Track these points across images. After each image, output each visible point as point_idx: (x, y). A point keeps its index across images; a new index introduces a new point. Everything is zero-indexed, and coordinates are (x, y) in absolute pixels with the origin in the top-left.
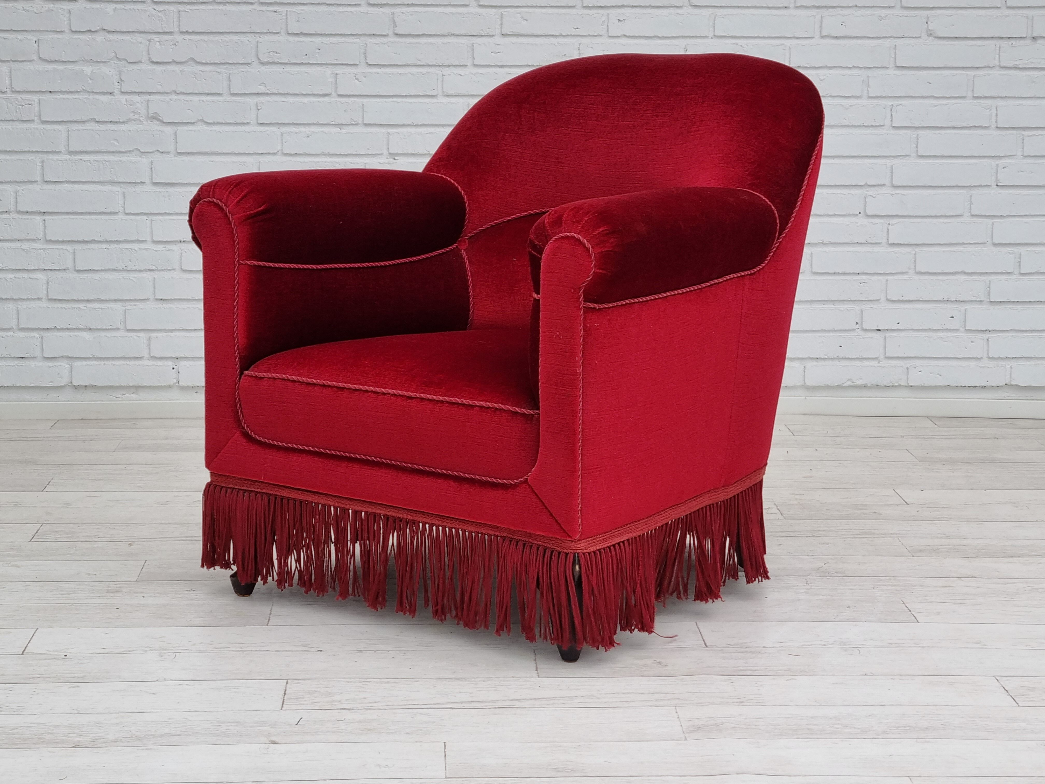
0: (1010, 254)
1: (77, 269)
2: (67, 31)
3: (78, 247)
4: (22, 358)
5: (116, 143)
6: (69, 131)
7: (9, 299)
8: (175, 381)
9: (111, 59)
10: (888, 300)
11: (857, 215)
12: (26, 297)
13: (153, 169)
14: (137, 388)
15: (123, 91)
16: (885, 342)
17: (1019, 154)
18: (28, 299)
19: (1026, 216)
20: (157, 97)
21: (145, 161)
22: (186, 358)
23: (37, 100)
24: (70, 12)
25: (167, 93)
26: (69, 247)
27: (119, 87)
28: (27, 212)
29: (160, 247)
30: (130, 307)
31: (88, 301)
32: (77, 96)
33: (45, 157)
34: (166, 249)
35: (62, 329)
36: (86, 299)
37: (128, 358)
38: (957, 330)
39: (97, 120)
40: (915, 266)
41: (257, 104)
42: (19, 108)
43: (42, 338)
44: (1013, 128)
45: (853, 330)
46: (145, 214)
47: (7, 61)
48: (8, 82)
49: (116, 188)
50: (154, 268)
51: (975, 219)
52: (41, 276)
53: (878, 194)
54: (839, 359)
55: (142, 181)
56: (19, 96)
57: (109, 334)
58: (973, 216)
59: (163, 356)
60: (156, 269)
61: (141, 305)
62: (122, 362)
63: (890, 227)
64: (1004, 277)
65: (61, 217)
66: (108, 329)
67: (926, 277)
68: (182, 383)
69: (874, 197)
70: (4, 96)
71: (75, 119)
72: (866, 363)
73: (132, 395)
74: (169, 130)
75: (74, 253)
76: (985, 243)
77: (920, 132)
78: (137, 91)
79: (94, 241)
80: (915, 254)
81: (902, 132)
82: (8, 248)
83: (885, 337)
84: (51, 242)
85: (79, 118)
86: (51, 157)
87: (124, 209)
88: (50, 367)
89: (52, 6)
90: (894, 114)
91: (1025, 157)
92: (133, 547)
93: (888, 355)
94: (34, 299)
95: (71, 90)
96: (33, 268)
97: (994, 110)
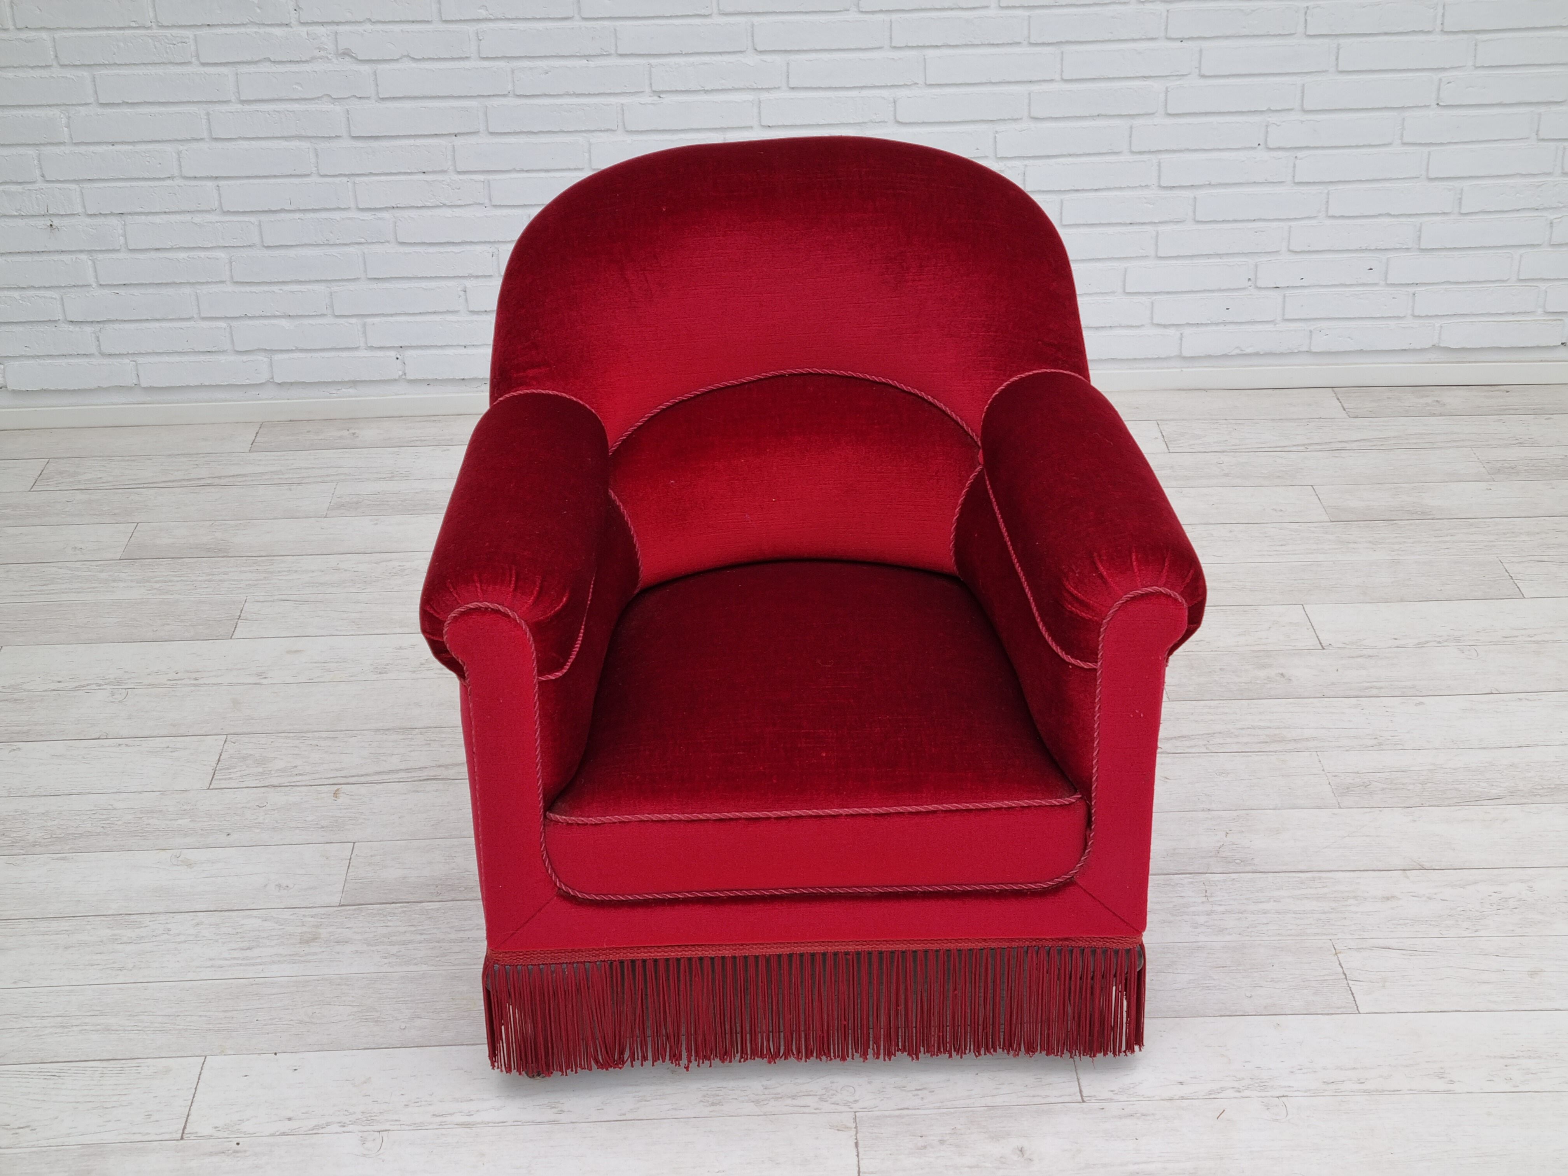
0: (1449, 190)
1: (266, 244)
3: (264, 218)
4: (209, 352)
5: (300, 88)
6: (237, 75)
7: (184, 283)
8: (400, 373)
10: (1289, 251)
11: (1255, 148)
12: (205, 281)
13: (350, 119)
14: (354, 383)
15: (302, 21)
16: (1284, 302)
17: (1470, 64)
18: (208, 283)
20: (347, 28)
21: (338, 108)
22: (412, 346)
23: (191, 36)
25: (360, 22)
26: (253, 219)
27: (297, 16)
28: (195, 177)
29: (368, 216)
30: (336, 289)
31: (284, 283)
32: (243, 30)
33: (210, 108)
34: (376, 217)
35: (254, 317)
36: (281, 280)
37: (340, 348)
38: (1376, 284)
39: (272, 59)
40: (1327, 208)
41: (477, 33)
42: (170, 47)
43: (231, 329)
44: (1464, 32)
45: (1244, 289)
46: (345, 175)
48: (152, 14)
49: (305, 145)
50: (363, 240)
51: (1406, 148)
52: (221, 254)
53: (1284, 122)
54: (1225, 323)
55: (338, 135)
56: (168, 32)
57: (313, 321)
59: (383, 345)
60: (365, 241)
61: (350, 286)
62: (333, 354)
63: (1297, 162)
64: (1439, 218)
66: (312, 316)
67: (1341, 222)
68: (410, 376)
70: (149, 32)
71: (244, 59)
72: (1259, 327)
73: (349, 390)
74: (366, 68)
76: (1418, 177)
77: (1342, 41)
78: (320, 21)
79: (283, 211)
80: (1328, 194)
81: (1318, 41)
82: (176, 223)
83: (1284, 296)
84: (228, 213)
85: (248, 58)
86: (218, 107)
87: (318, 170)
88: (244, 362)
90: (1309, 18)
91: (1477, 68)
92: (339, 801)
93: (1287, 317)
94: (216, 283)
95: (235, 23)
96: (210, 245)
97: (1440, 10)
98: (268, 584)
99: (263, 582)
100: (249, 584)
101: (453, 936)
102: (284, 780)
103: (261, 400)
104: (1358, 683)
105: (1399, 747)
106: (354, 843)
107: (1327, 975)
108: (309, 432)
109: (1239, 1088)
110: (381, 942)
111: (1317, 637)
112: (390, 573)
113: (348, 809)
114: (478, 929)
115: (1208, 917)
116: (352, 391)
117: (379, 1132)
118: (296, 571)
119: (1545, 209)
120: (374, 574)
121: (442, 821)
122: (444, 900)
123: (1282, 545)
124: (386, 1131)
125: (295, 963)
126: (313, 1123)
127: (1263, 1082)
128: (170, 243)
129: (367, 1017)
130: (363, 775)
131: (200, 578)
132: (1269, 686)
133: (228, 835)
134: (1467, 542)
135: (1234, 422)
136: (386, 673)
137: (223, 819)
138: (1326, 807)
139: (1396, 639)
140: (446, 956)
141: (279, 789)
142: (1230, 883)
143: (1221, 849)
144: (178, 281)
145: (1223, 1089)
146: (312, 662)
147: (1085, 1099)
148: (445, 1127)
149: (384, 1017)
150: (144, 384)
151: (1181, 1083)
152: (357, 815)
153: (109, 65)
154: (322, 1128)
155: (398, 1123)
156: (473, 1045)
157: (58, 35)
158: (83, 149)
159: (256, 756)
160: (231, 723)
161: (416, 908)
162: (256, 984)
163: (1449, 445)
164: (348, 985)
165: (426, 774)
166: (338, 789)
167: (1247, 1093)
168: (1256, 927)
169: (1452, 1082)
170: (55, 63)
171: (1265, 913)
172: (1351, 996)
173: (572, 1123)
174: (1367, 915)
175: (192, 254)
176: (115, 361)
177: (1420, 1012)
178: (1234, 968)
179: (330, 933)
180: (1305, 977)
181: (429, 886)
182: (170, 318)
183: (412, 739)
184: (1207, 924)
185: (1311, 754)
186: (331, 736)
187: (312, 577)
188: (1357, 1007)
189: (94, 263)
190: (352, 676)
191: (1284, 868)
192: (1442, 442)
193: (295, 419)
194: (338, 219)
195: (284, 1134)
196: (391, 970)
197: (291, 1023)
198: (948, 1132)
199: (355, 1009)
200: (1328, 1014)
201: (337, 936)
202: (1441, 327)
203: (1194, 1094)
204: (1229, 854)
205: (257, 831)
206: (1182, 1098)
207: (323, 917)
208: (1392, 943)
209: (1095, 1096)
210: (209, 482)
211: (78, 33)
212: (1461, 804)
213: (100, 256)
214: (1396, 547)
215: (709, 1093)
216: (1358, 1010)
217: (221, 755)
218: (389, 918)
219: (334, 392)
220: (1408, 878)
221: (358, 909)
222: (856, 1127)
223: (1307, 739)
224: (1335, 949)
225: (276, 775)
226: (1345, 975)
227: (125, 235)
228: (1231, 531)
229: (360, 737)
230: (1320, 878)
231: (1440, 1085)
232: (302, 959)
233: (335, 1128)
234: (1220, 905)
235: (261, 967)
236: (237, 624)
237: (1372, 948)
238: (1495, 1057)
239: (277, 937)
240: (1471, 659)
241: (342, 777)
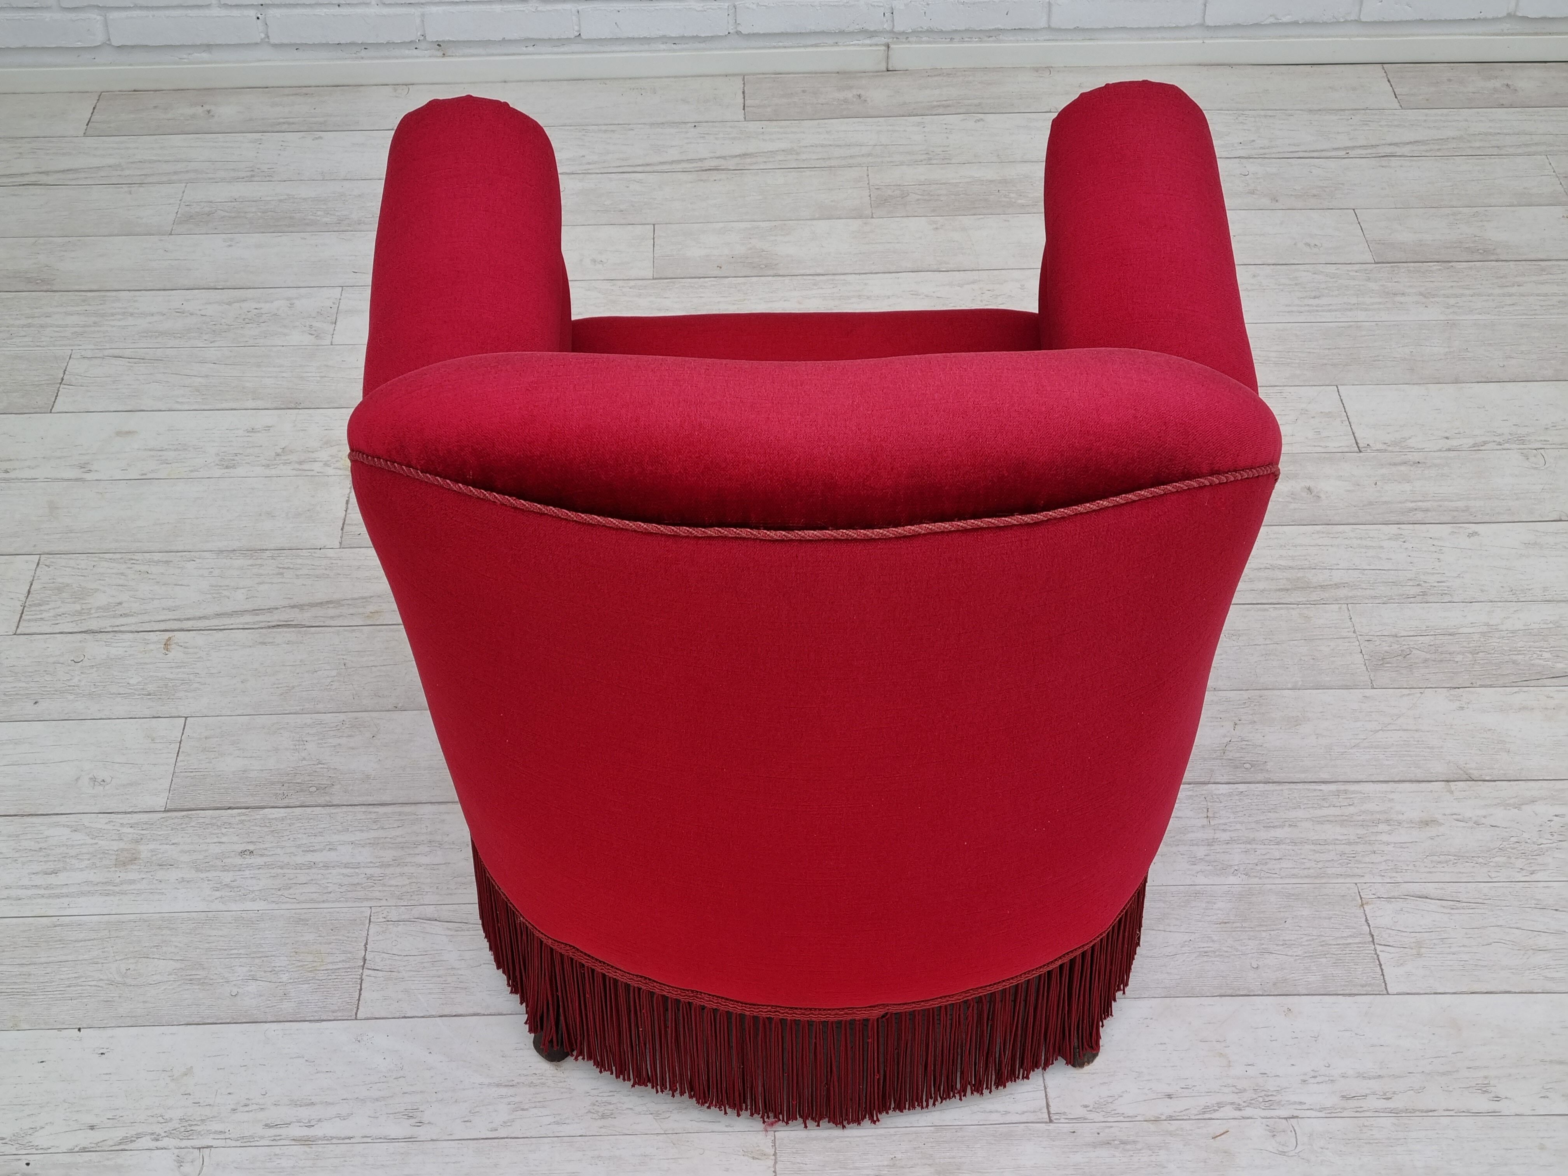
4: (31, 8)
8: (263, 35)
14: (208, 47)
22: (275, 5)
37: (188, 7)
62: (180, 12)
68: (275, 40)
73: (202, 55)
88: (73, 21)
92: (171, 655)
98: (98, 332)
99: (93, 329)
100: (75, 332)
101: (299, 859)
102: (106, 624)
103: (98, 65)
104: (1400, 502)
105: (1447, 598)
106: (186, 718)
107: (1351, 936)
108: (155, 107)
109: (1239, 1105)
110: (212, 866)
111: (1353, 433)
112: (244, 320)
113: (180, 667)
114: (330, 849)
115: (1209, 848)
116: (205, 56)
117: (199, 1148)
118: (132, 314)
120: (224, 320)
121: (293, 687)
122: (291, 805)
123: (1315, 298)
124: (207, 1147)
125: (107, 895)
126: (119, 1134)
127: (1268, 1096)
129: (191, 977)
130: (200, 618)
131: (18, 322)
132: (1292, 506)
133: (36, 703)
134: (1538, 295)
135: (1263, 113)
136: (234, 467)
137: (30, 679)
138: (1355, 687)
139: (1447, 438)
140: (290, 888)
141: (99, 636)
142: (1237, 798)
143: (1227, 748)
145: (1220, 1105)
146: (145, 449)
147: (1054, 1117)
148: (279, 1143)
149: (212, 977)
151: (1170, 1096)
152: (192, 677)
154: (132, 1141)
155: (222, 1136)
156: (317, 1021)
159: (74, 586)
160: (46, 537)
161: (258, 817)
162: (59, 925)
163: (1520, 151)
164: (171, 929)
165: (276, 617)
166: (170, 638)
167: (1248, 1112)
168: (1266, 863)
169: (1497, 1099)
171: (1278, 844)
172: (1379, 968)
173: (432, 1140)
174: (1401, 847)
177: (1461, 993)
178: (1239, 925)
179: (152, 851)
180: (1323, 938)
181: (273, 783)
183: (261, 565)
184: (1207, 858)
185: (1340, 608)
186: (164, 559)
187: (150, 323)
188: (1386, 984)
190: (192, 471)
191: (1302, 776)
192: (1511, 146)
193: (140, 89)
195: (84, 1150)
196: (224, 908)
197: (100, 984)
198: (886, 1163)
199: (178, 965)
200: (1350, 995)
201: (160, 856)
203: (1184, 1113)
204: (1238, 755)
205: (71, 697)
206: (1171, 1118)
207: (145, 827)
208: (1430, 889)
209: (1065, 1113)
210: (33, 179)
212: (1519, 684)
214: (1452, 301)
215: (599, 1099)
216: (1386, 989)
217: (31, 584)
218: (224, 831)
219: (185, 56)
220: (1452, 792)
221: (187, 817)
222: (775, 1154)
223: (1337, 586)
224: (1361, 898)
225: (96, 615)
226: (1372, 936)
228: (1254, 276)
229: (198, 561)
230: (1346, 791)
231: (1482, 1103)
232: (117, 889)
233: (146, 1142)
234: (1224, 830)
235: (66, 900)
236: (58, 391)
237: (1406, 897)
238: (1551, 1062)
239: (88, 856)
240: (1536, 468)
241: (175, 620)
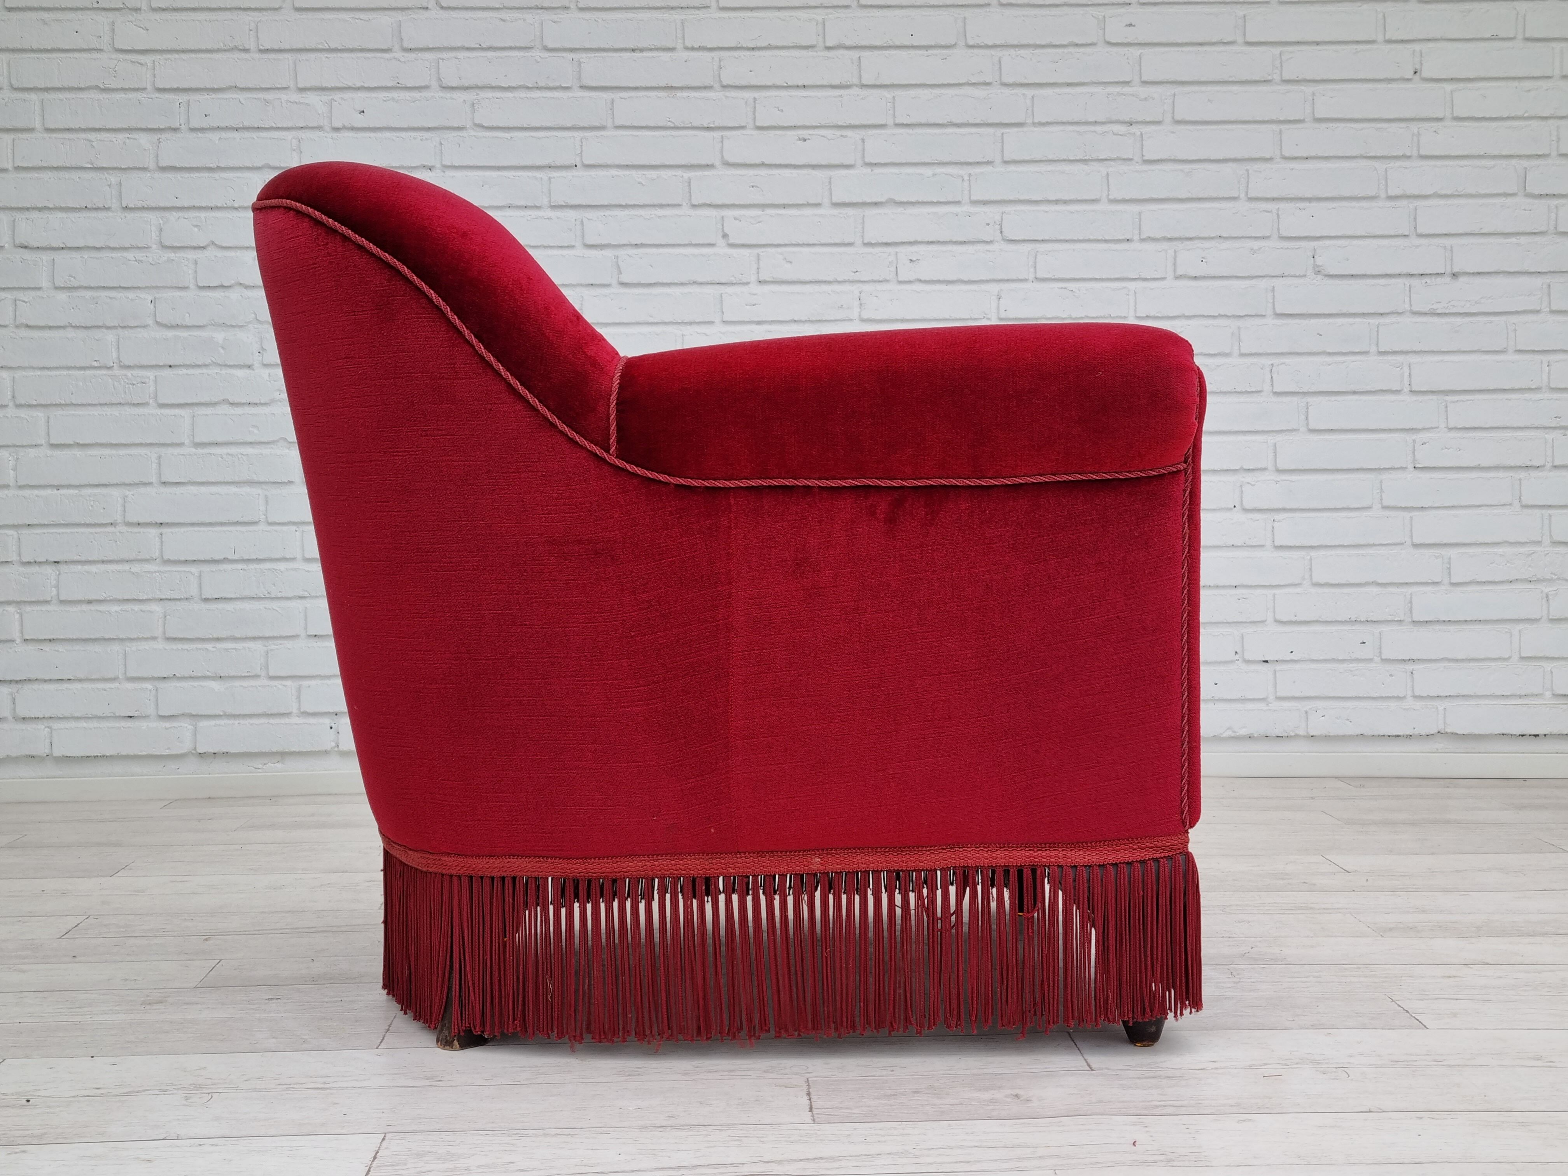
0: (1437, 558)
1: (204, 597)
2: (192, 286)
3: (206, 568)
4: (131, 717)
5: (256, 431)
6: (194, 416)
7: (113, 639)
8: (333, 744)
9: (250, 322)
10: (1276, 621)
11: (1231, 509)
12: (136, 636)
14: (283, 755)
15: (265, 363)
17: (1443, 425)
18: (138, 639)
19: (1453, 507)
23: (152, 378)
24: (196, 263)
26: (194, 569)
28: (139, 524)
29: (314, 567)
30: (273, 647)
31: (218, 639)
32: (204, 371)
33: (163, 451)
35: (183, 678)
36: (215, 637)
37: (272, 715)
38: (1370, 660)
39: (231, 401)
40: (1311, 575)
42: (129, 387)
43: (157, 690)
44: (1433, 392)
45: (1232, 662)
46: (295, 524)
47: (114, 327)
48: (115, 355)
49: (255, 491)
50: (306, 594)
51: (1387, 513)
52: (156, 608)
53: (1258, 481)
56: (129, 373)
57: (246, 683)
58: (1385, 508)
59: (317, 710)
60: (309, 595)
61: (288, 644)
62: (263, 720)
63: (1276, 525)
64: (1429, 588)
65: (183, 530)
66: (245, 677)
67: (1326, 590)
68: (343, 747)
69: (1253, 485)
70: (110, 372)
71: (203, 401)
72: (1250, 706)
73: (276, 764)
75: (200, 576)
76: (1402, 544)
77: (1311, 399)
79: (226, 560)
80: (1311, 559)
81: (1286, 399)
82: (113, 572)
83: (1275, 671)
84: (169, 562)
85: (207, 399)
86: (170, 450)
87: (267, 518)
88: (166, 729)
89: (173, 255)
90: (1275, 376)
91: (1450, 429)
93: (1279, 694)
94: (146, 639)
95: (197, 363)
96: (145, 597)
97: (1406, 369)
103: (181, 774)
119: (1538, 581)
128: (104, 594)
144: (107, 636)
150: (57, 753)
153: (66, 405)
157: (19, 374)
158: (27, 492)
170: (11, 404)
175: (128, 607)
176: (30, 727)
182: (93, 677)
189: (21, 615)
193: (214, 796)
194: (282, 569)
202: (1445, 709)
211: (39, 373)
213: (28, 608)
219: (260, 766)
227: (57, 587)
